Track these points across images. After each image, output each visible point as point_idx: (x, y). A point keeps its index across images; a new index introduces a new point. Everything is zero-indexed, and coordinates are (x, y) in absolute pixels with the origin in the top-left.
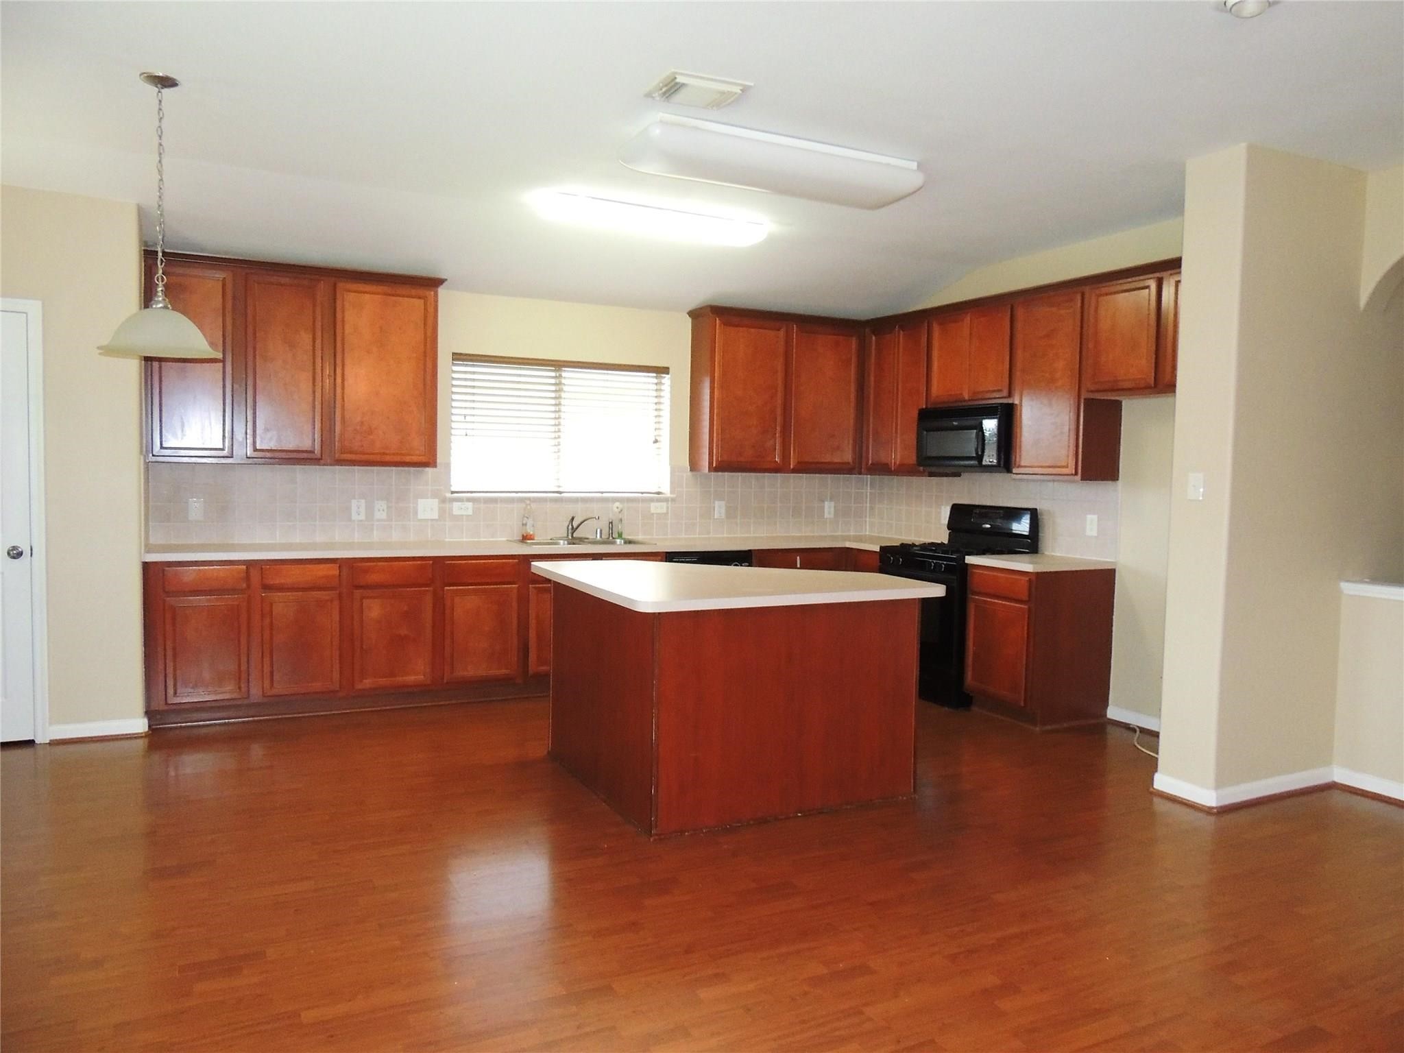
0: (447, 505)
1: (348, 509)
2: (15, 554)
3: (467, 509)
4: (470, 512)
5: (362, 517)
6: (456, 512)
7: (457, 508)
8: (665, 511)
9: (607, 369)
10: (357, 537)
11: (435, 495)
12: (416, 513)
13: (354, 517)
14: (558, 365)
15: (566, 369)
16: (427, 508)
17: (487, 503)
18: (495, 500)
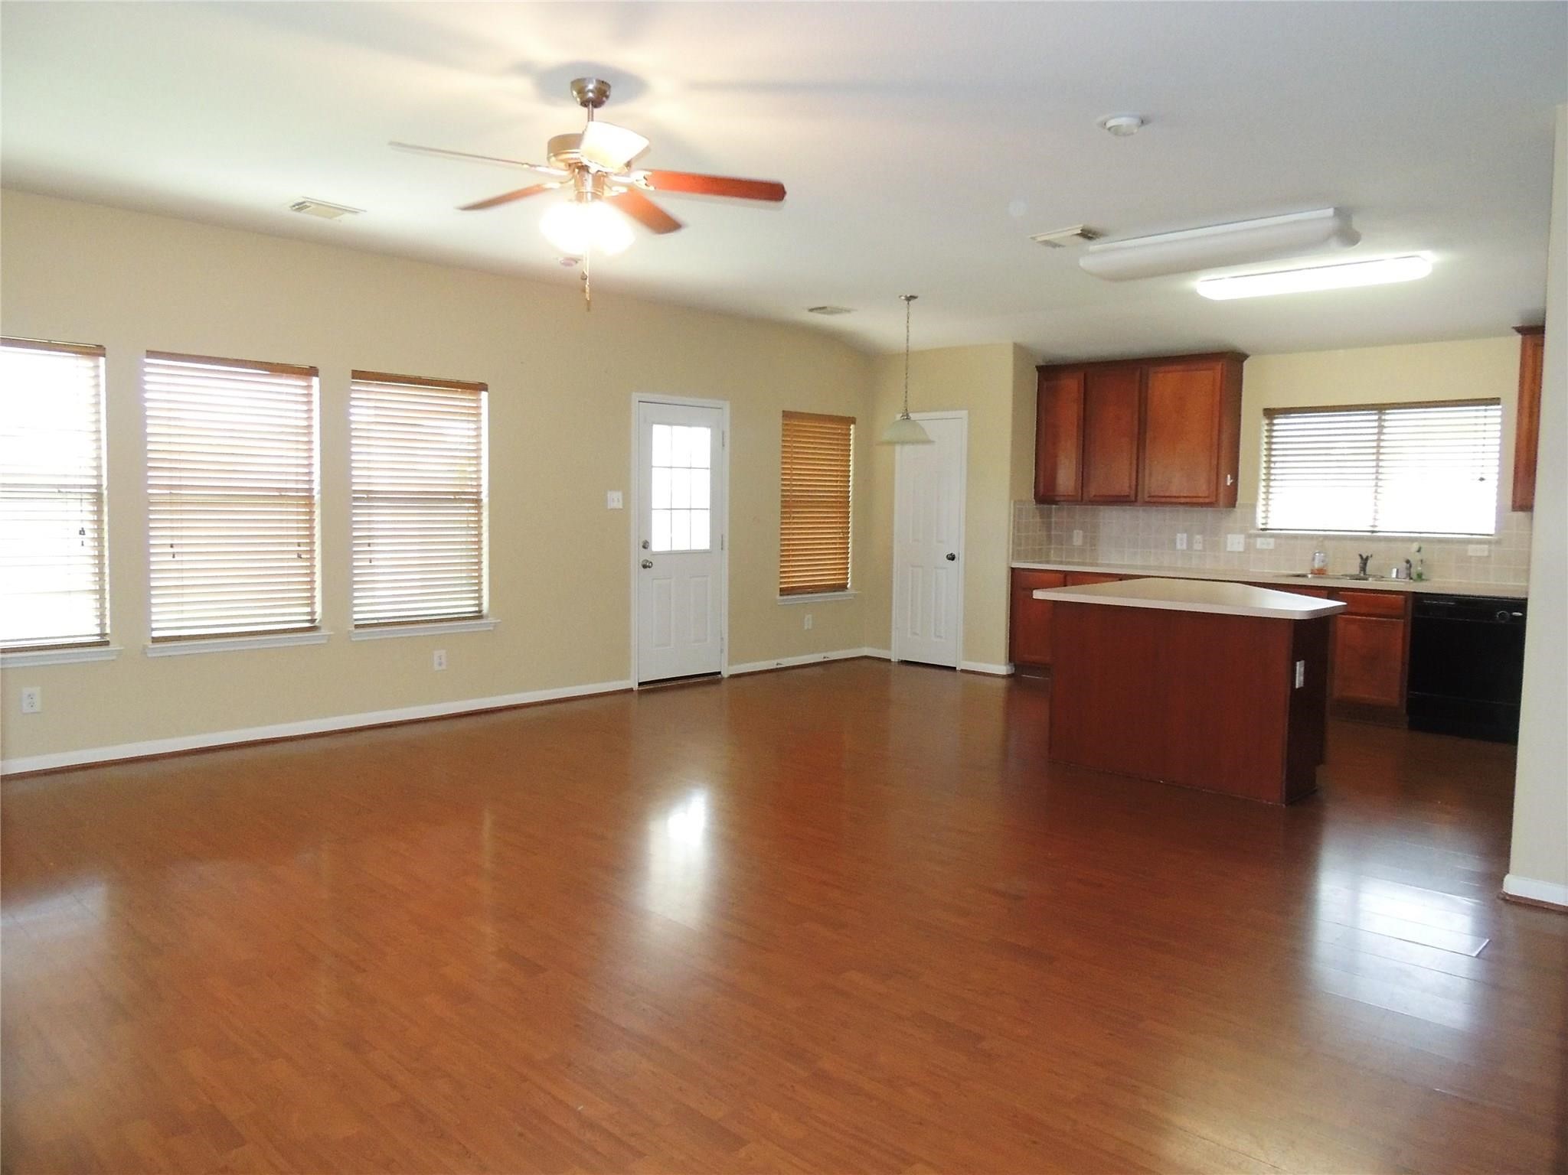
0: (1252, 541)
1: (1174, 542)
2: (952, 558)
3: (1270, 544)
4: (1272, 546)
5: (1185, 547)
6: (1258, 546)
7: (1260, 543)
8: (1486, 554)
9: (1427, 407)
10: (1179, 564)
11: (1242, 531)
12: (1226, 547)
13: (1179, 546)
14: (1380, 408)
15: (1387, 411)
16: (1235, 542)
17: (1289, 539)
18: (1295, 537)
